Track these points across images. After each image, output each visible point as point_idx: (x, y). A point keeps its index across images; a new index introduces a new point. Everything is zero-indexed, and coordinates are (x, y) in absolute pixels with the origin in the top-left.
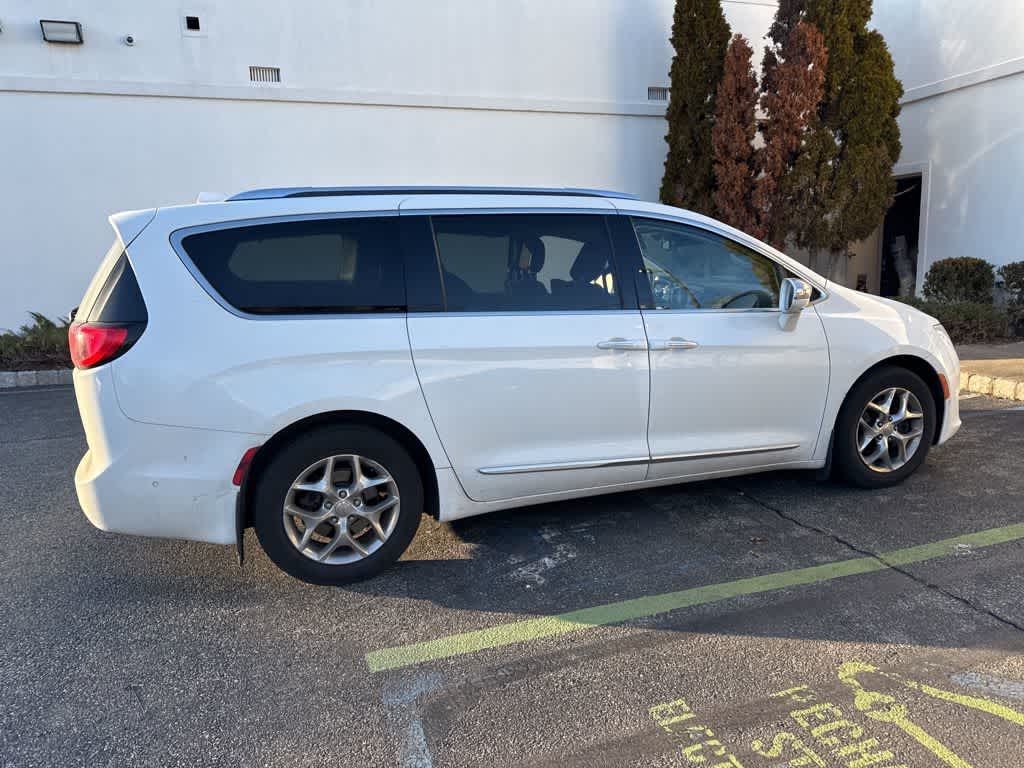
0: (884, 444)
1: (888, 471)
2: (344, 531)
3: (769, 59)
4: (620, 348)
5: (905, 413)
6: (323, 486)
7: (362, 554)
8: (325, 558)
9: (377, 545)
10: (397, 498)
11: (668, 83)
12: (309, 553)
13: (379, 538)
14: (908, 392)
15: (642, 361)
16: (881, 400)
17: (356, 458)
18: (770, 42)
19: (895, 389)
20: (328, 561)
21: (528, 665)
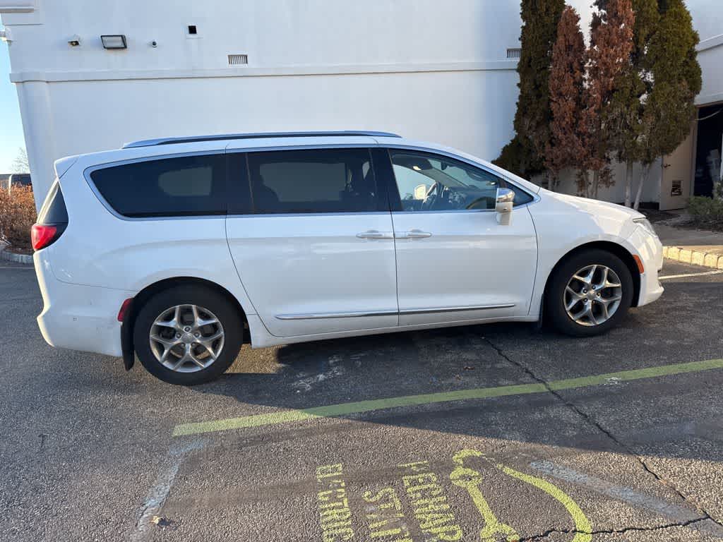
0: (589, 305)
1: (592, 325)
2: (189, 352)
3: (596, 23)
4: (374, 237)
5: (606, 284)
6: (174, 323)
7: (201, 367)
8: (176, 369)
9: (212, 361)
10: (222, 333)
11: (519, 45)
12: (166, 364)
13: (212, 358)
14: (607, 268)
15: (390, 246)
16: (584, 274)
17: (194, 307)
18: (596, 9)
19: (596, 266)
20: (178, 370)
21: (264, 437)
